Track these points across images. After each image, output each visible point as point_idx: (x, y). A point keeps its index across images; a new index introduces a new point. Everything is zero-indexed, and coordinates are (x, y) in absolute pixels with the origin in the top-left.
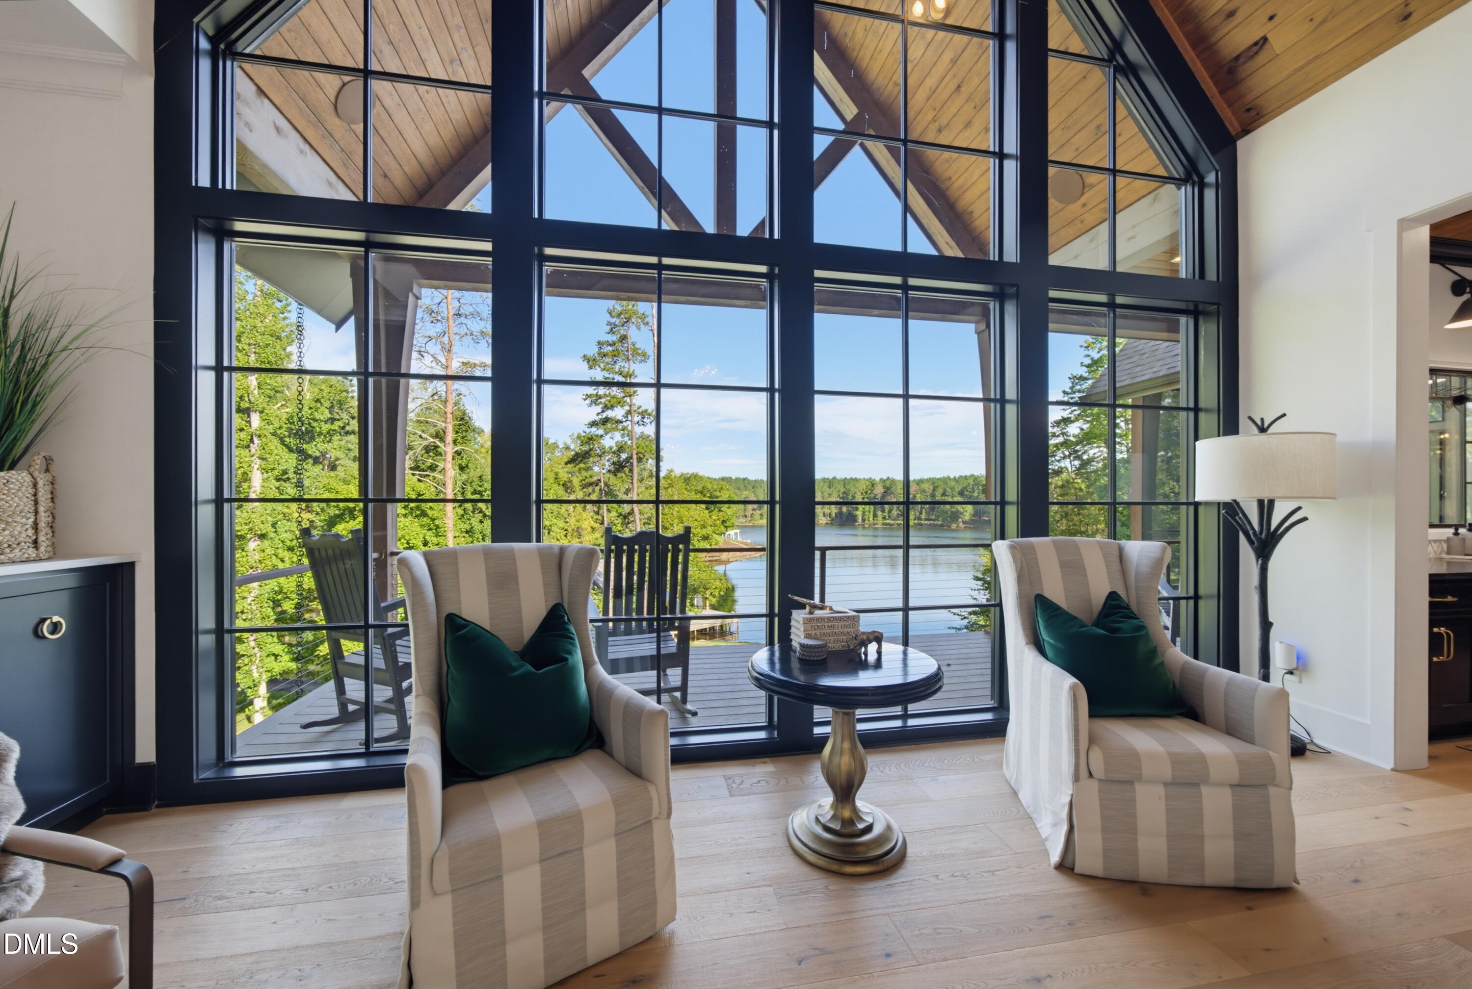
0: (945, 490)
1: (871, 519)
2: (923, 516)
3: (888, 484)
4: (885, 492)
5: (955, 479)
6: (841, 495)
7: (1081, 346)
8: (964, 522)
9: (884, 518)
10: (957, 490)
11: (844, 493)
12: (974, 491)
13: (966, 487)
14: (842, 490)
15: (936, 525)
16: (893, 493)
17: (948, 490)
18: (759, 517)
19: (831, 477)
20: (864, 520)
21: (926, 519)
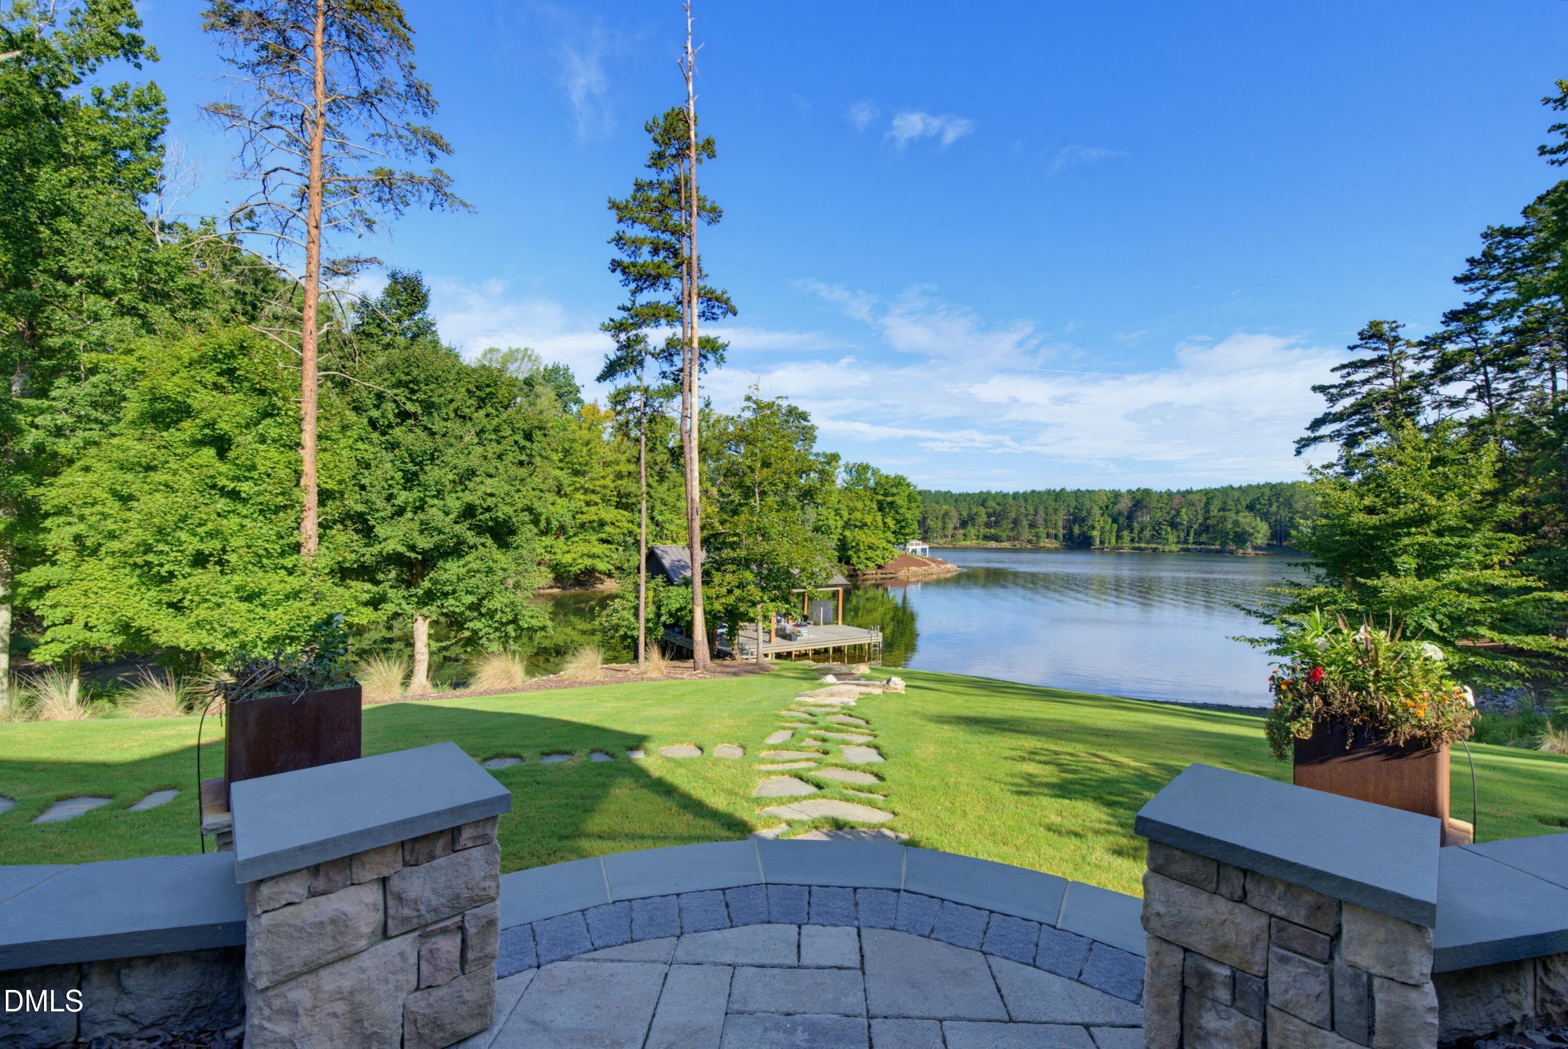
0: (1225, 503)
1: (1113, 541)
2: (1191, 539)
3: (1139, 497)
4: (1135, 505)
5: (1240, 488)
6: (1071, 510)
7: (1547, 101)
8: (1255, 548)
9: (1132, 540)
10: (1244, 504)
11: (1076, 508)
12: (1271, 505)
13: (1258, 498)
14: (1073, 503)
15: (1209, 552)
16: (1146, 507)
17: (1230, 502)
18: (962, 537)
19: (1058, 489)
20: (1102, 543)
21: (1194, 543)
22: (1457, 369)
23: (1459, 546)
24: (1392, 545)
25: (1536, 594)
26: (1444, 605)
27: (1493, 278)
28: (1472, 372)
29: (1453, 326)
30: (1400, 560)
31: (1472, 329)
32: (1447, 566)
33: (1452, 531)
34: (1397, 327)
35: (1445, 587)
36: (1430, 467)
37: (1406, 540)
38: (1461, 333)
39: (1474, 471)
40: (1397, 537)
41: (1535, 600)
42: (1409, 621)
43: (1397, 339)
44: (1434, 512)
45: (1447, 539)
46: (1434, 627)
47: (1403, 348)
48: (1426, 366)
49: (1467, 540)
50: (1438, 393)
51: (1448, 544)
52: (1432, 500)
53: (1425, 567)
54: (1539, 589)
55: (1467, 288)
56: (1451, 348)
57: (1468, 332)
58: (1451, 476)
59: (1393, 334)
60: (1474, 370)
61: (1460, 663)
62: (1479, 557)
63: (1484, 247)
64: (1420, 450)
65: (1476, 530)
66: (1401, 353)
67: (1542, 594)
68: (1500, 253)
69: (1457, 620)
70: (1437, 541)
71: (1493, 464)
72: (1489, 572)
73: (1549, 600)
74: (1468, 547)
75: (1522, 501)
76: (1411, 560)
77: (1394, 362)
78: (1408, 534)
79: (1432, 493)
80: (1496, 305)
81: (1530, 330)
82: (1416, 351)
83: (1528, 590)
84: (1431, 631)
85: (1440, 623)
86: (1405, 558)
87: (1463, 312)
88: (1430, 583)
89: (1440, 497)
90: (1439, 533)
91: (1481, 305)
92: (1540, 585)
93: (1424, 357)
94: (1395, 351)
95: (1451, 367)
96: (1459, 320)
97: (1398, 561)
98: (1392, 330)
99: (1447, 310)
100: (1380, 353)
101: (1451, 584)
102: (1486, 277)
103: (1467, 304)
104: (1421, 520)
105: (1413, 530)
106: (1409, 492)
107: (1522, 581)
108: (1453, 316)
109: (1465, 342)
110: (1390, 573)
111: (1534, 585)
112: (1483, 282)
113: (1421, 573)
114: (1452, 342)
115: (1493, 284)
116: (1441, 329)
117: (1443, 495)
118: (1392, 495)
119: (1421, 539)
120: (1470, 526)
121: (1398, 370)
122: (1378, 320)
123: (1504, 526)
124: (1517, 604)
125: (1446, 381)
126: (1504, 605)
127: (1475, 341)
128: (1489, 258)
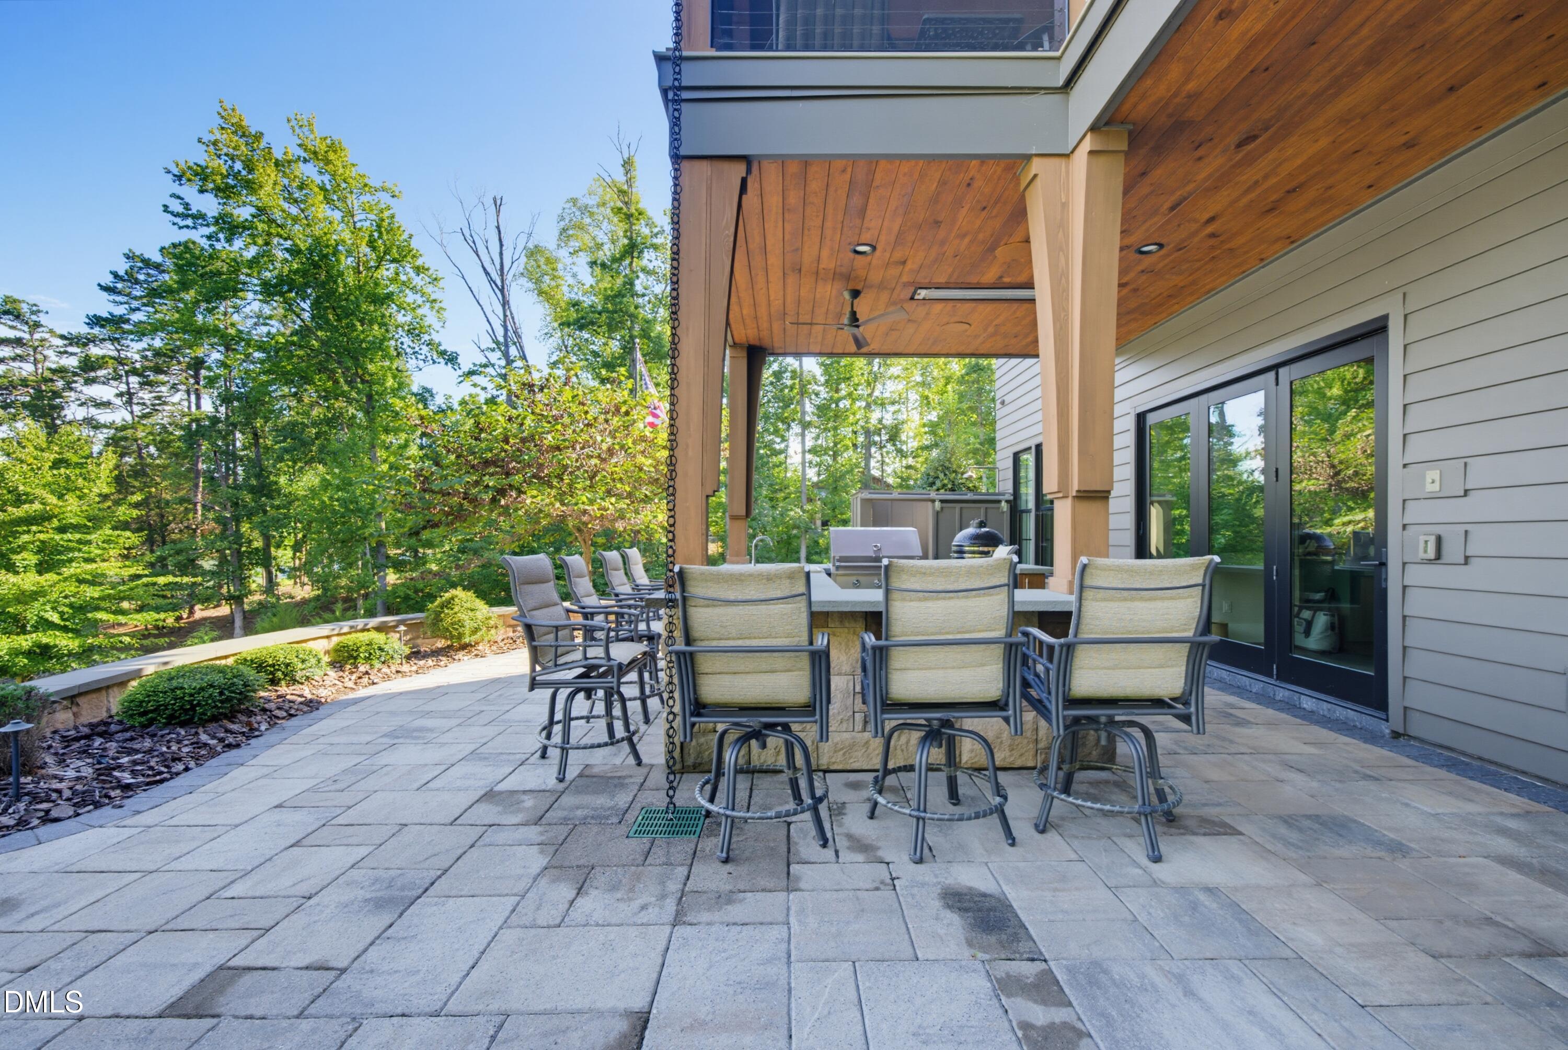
22: (101, 373)
23: (80, 542)
24: (10, 543)
25: (145, 580)
26: (66, 597)
27: (136, 298)
28: (114, 379)
29: (96, 331)
30: (19, 557)
31: (116, 339)
32: (71, 561)
33: (76, 528)
34: (39, 311)
35: (66, 579)
36: (51, 468)
37: (26, 538)
38: (104, 340)
39: (93, 476)
40: (15, 535)
41: (146, 585)
42: (29, 616)
43: (37, 325)
44: (56, 511)
45: (68, 536)
46: (55, 618)
47: (47, 336)
48: (72, 362)
49: (88, 537)
50: (81, 392)
51: (70, 541)
52: (53, 500)
53: (46, 562)
54: (146, 576)
55: (112, 298)
56: (95, 351)
57: (113, 340)
58: (73, 478)
59: (34, 318)
60: (117, 378)
61: (79, 647)
62: (99, 552)
63: (127, 266)
64: (42, 450)
65: (96, 528)
66: (43, 340)
67: (149, 579)
68: (142, 277)
69: (81, 609)
70: (57, 537)
71: (111, 472)
72: (106, 564)
73: (154, 584)
74: (89, 542)
75: (137, 505)
76: (31, 557)
77: (35, 349)
78: (29, 532)
79: (53, 492)
80: (136, 324)
81: (165, 355)
82: (60, 342)
83: (139, 577)
84: (52, 623)
85: (62, 614)
86: (25, 554)
87: (106, 320)
88: (51, 577)
89: (61, 497)
90: (62, 530)
91: (122, 320)
92: (146, 572)
93: (66, 352)
94: (37, 336)
95: (93, 369)
96: (102, 326)
97: (16, 558)
98: (33, 313)
99: (91, 314)
100: (19, 334)
101: (71, 576)
102: (128, 295)
103: (110, 314)
104: (42, 519)
105: (34, 528)
106: (29, 490)
107: (132, 571)
108: (96, 321)
109: (108, 349)
110: (8, 570)
111: (141, 572)
112: (125, 299)
113: (42, 568)
114: (96, 345)
115: (135, 304)
116: (85, 330)
117: (63, 495)
118: (9, 492)
119: (42, 536)
120: (90, 524)
121: (39, 357)
122: (16, 296)
123: (124, 526)
124: (131, 589)
125: (89, 382)
126: (120, 591)
127: (118, 351)
128: (131, 278)
